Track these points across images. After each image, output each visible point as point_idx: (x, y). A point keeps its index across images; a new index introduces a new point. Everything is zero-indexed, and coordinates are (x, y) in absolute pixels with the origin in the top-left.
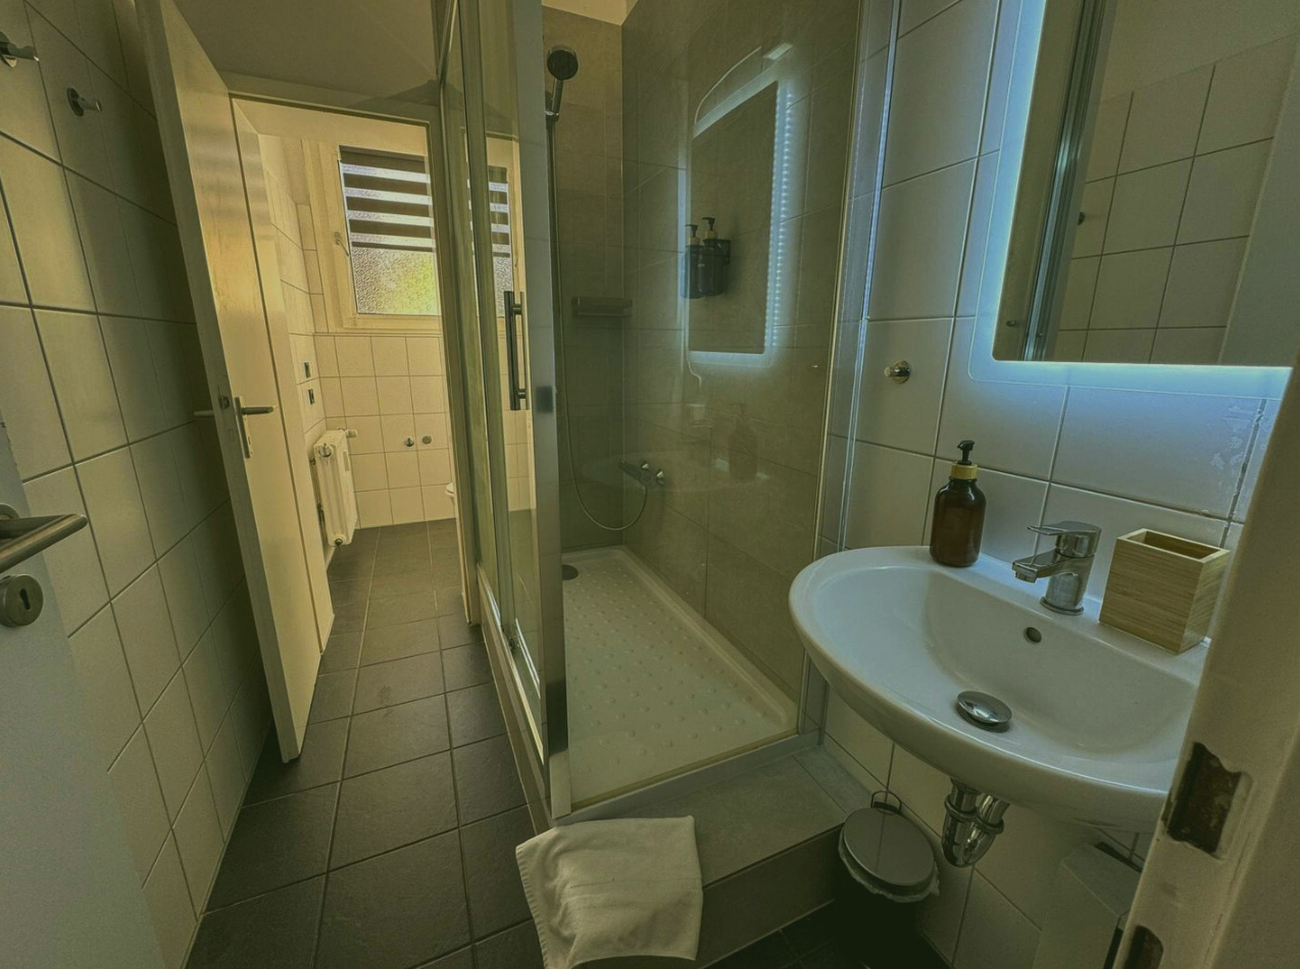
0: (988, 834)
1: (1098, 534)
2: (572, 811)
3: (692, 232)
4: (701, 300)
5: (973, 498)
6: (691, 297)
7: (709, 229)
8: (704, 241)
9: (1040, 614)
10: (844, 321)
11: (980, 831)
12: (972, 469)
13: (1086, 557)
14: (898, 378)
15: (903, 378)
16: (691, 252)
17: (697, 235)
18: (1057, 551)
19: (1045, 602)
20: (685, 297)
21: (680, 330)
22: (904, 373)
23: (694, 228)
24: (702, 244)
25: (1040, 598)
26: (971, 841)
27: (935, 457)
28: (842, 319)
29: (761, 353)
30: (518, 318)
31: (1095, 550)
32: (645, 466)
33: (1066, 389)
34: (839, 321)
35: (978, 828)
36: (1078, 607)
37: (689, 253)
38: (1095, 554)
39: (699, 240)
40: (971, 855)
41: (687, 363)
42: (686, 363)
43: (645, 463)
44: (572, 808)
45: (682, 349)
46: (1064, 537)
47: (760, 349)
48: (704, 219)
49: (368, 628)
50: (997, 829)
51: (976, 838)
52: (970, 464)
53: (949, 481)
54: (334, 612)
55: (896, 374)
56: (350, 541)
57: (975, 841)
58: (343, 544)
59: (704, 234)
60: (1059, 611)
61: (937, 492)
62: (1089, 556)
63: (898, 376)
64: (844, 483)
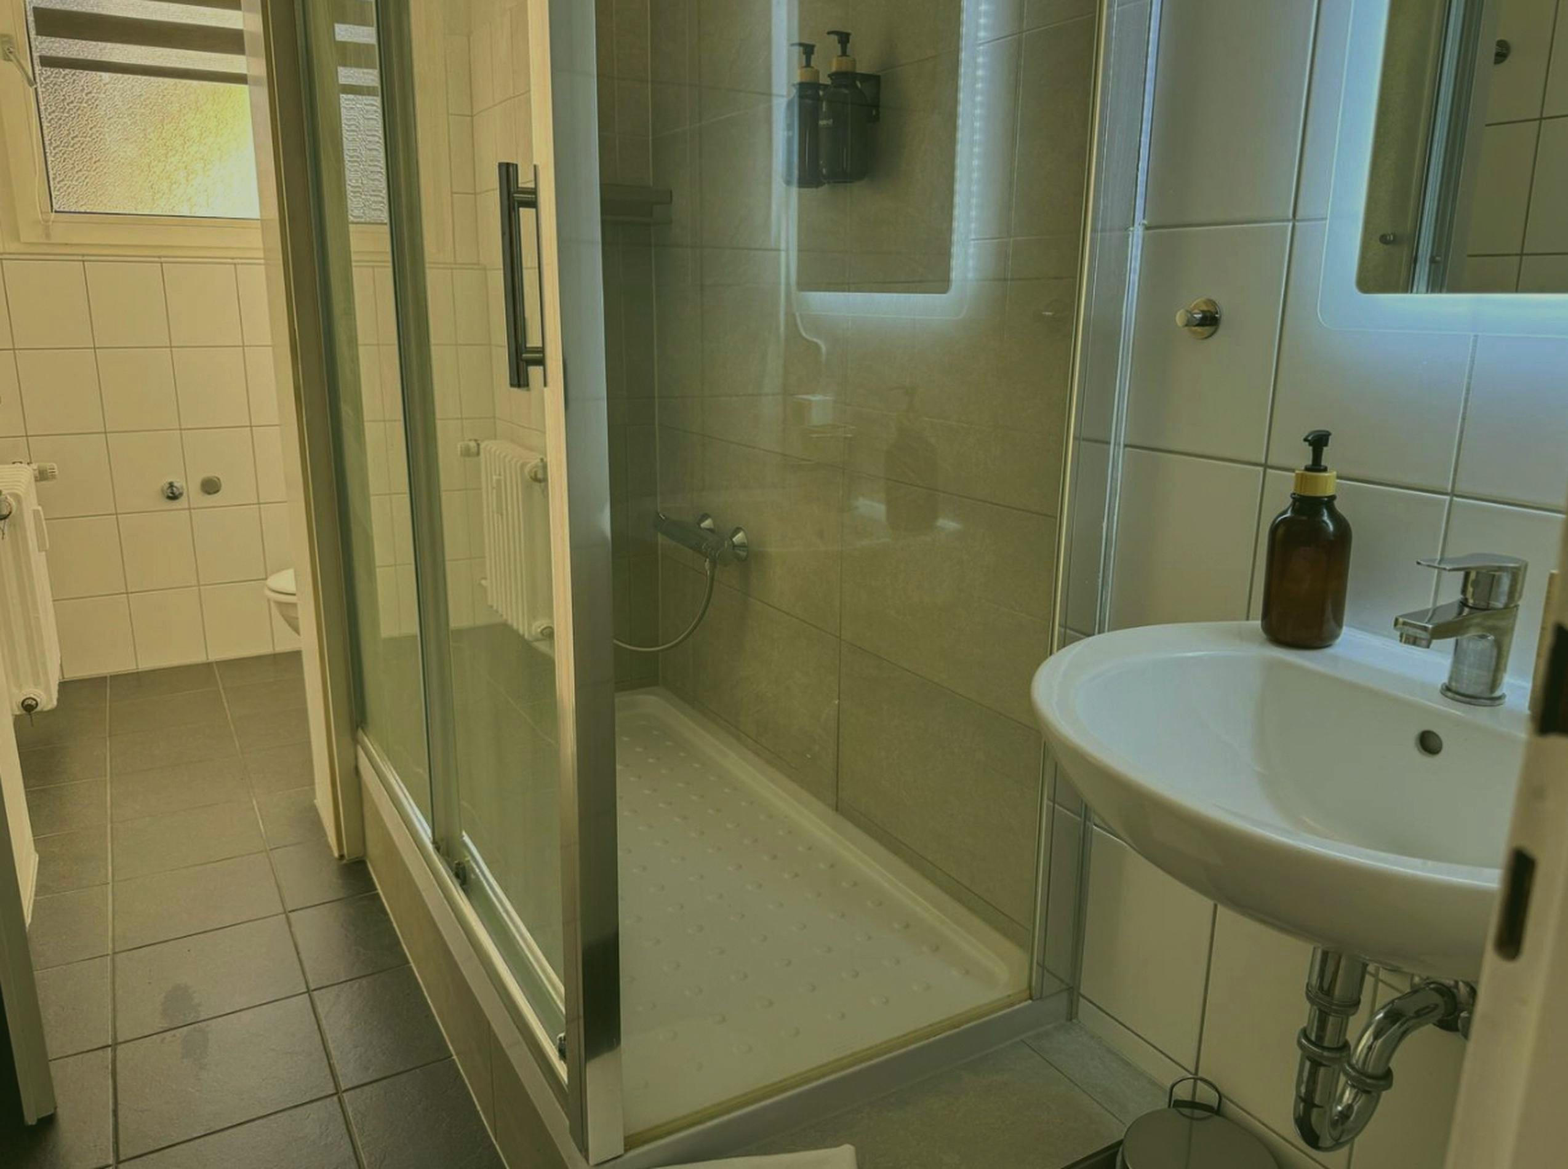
0: (1368, 1092)
1: (1523, 569)
2: (626, 1151)
3: (804, 57)
4: (824, 190)
5: (1331, 527)
6: (803, 182)
7: (840, 53)
8: (830, 76)
9: (1442, 708)
10: (1103, 230)
11: (1356, 1090)
12: (1329, 476)
13: (1506, 607)
14: (1199, 329)
15: (1207, 330)
16: (802, 96)
17: (813, 64)
18: (1464, 603)
19: (1447, 689)
20: (788, 183)
21: (779, 250)
22: (1210, 320)
23: (808, 50)
24: (824, 80)
25: (1439, 686)
26: (1343, 1108)
27: (1266, 466)
28: (1099, 227)
29: (944, 290)
30: (526, 215)
31: (1520, 596)
32: (707, 523)
33: (1472, 338)
34: (1094, 230)
35: (1353, 1086)
36: (1497, 694)
37: (796, 100)
38: (1520, 603)
39: (817, 72)
40: (1343, 1132)
41: (793, 315)
42: (790, 316)
43: (705, 517)
44: (625, 1145)
45: (783, 287)
46: (1473, 576)
47: (942, 284)
48: (829, 33)
49: (116, 878)
50: (1382, 1083)
51: (1350, 1102)
52: (1325, 470)
53: (1291, 500)
54: (37, 850)
55: (1197, 322)
56: (55, 703)
57: (1350, 1107)
58: (39, 708)
59: (828, 63)
60: (1468, 700)
61: (1272, 520)
62: (1511, 608)
63: (1198, 325)
64: (1105, 525)
